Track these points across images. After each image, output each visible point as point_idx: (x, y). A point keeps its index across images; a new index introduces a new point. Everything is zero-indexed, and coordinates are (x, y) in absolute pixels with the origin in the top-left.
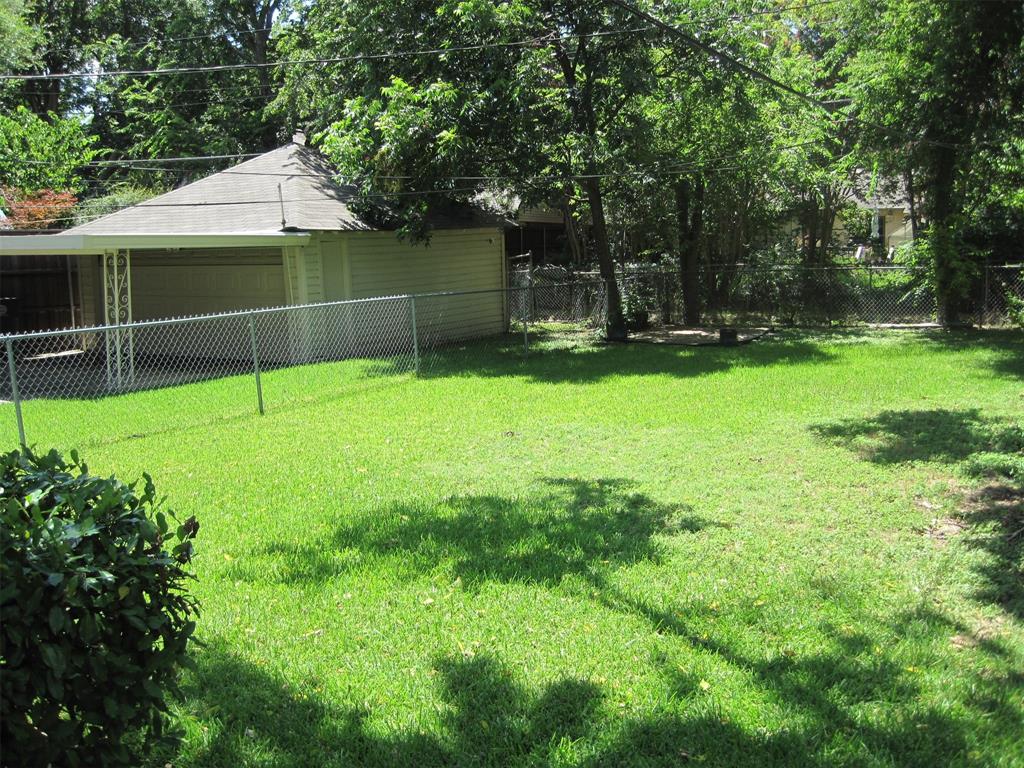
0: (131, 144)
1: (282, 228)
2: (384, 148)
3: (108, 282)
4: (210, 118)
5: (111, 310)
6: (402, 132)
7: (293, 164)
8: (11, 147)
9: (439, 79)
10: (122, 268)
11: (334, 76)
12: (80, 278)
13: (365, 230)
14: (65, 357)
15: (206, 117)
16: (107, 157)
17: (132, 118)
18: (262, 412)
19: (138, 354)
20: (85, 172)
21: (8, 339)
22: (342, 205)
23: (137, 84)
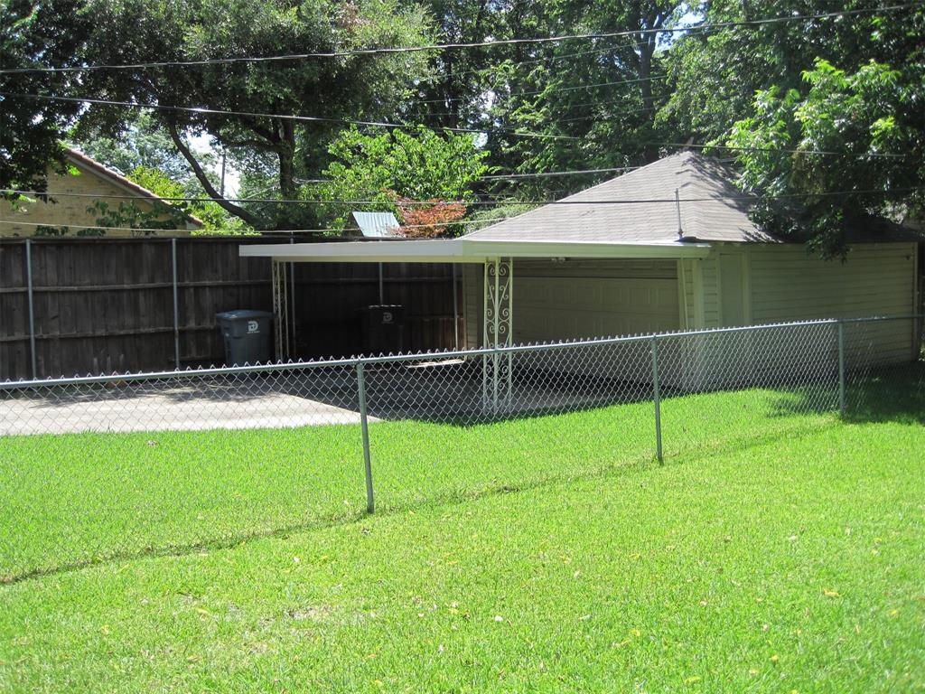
0: (519, 162)
1: (678, 238)
2: (804, 143)
3: (489, 293)
4: (594, 137)
5: (490, 325)
6: (827, 123)
7: (687, 171)
8: (410, 163)
9: (872, 60)
10: (504, 278)
11: (733, 77)
12: (464, 287)
13: (769, 243)
14: (447, 367)
15: (591, 135)
16: (498, 173)
17: (522, 138)
18: (661, 459)
19: (519, 367)
20: (477, 187)
21: (358, 363)
22: (743, 215)
23: (527, 105)
